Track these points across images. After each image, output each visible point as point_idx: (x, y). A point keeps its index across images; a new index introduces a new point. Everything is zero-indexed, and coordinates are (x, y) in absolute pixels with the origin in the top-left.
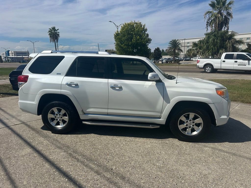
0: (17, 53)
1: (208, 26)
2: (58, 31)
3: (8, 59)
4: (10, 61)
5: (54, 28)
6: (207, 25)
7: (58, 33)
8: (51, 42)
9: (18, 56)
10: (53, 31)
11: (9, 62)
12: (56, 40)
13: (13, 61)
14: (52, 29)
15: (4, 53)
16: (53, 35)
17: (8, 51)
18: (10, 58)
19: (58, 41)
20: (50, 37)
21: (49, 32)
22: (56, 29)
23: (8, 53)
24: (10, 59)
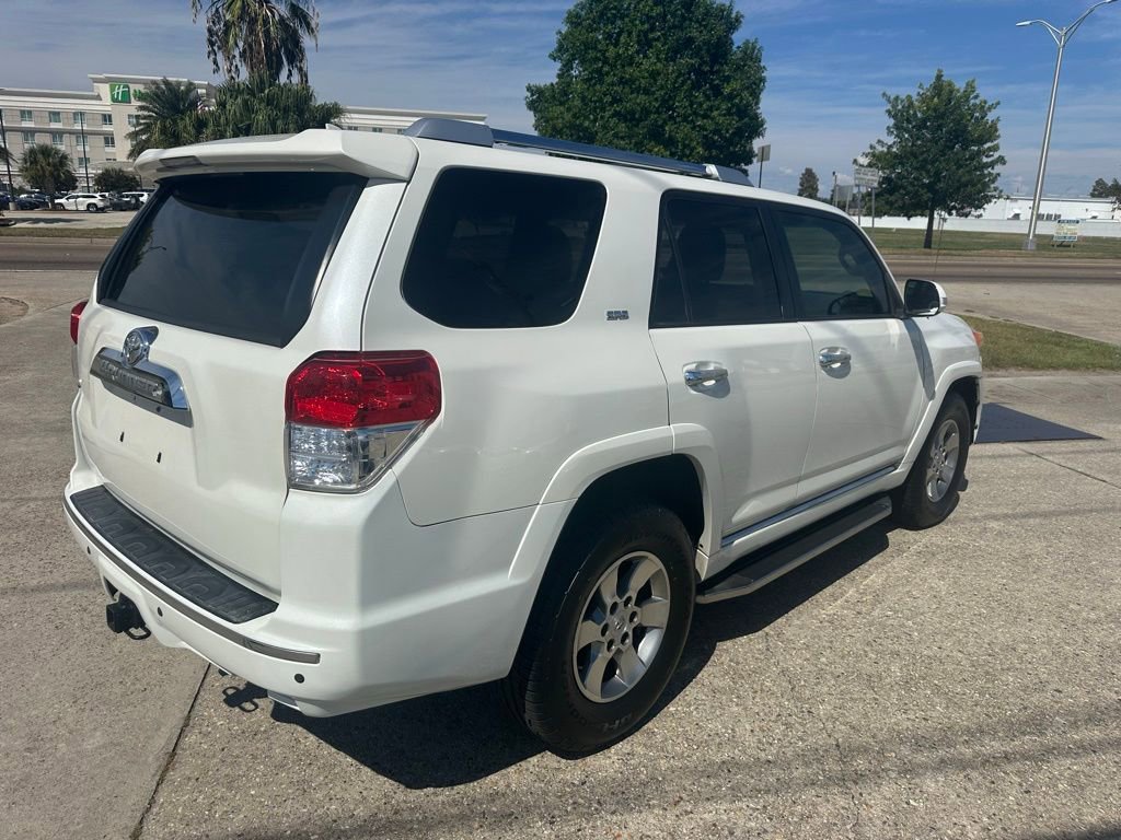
1: (216, 48)
6: (212, 44)
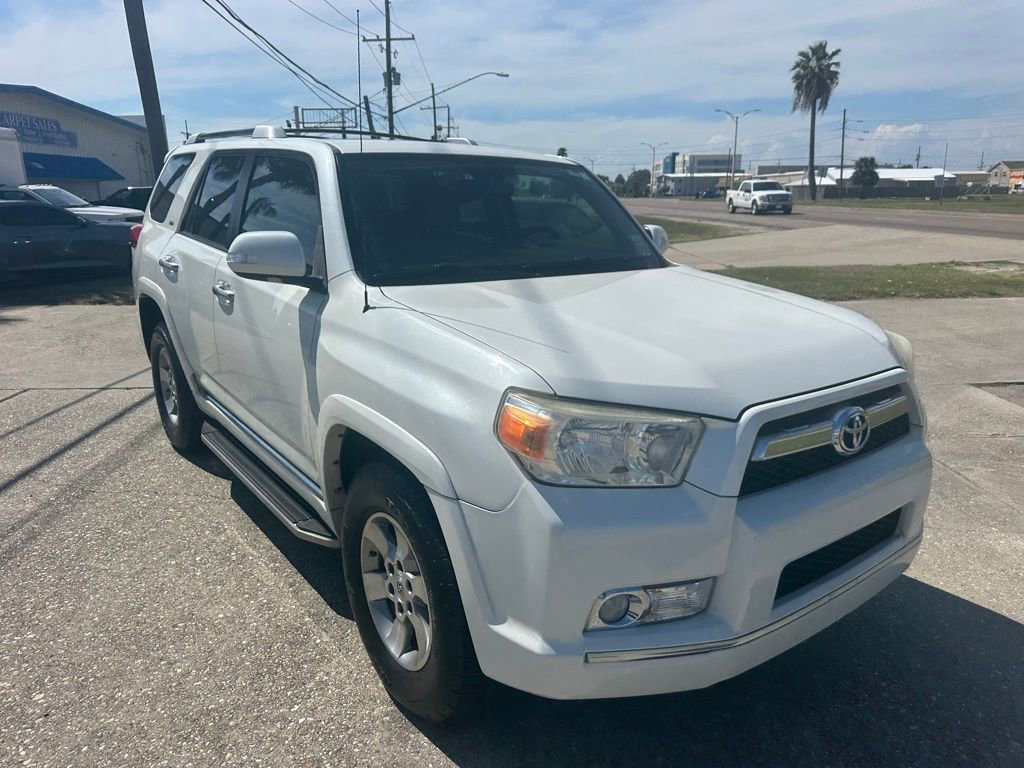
0: (701, 163)
2: (835, 59)
3: (665, 183)
4: (669, 193)
5: (819, 51)
7: (833, 68)
8: (794, 109)
9: (696, 175)
10: (813, 63)
11: (668, 196)
12: (819, 101)
13: (679, 191)
14: (810, 54)
15: (661, 162)
16: (809, 81)
17: (675, 155)
18: (673, 179)
19: (826, 104)
20: (798, 87)
21: (795, 68)
22: (829, 50)
23: (671, 164)
24: (671, 185)
